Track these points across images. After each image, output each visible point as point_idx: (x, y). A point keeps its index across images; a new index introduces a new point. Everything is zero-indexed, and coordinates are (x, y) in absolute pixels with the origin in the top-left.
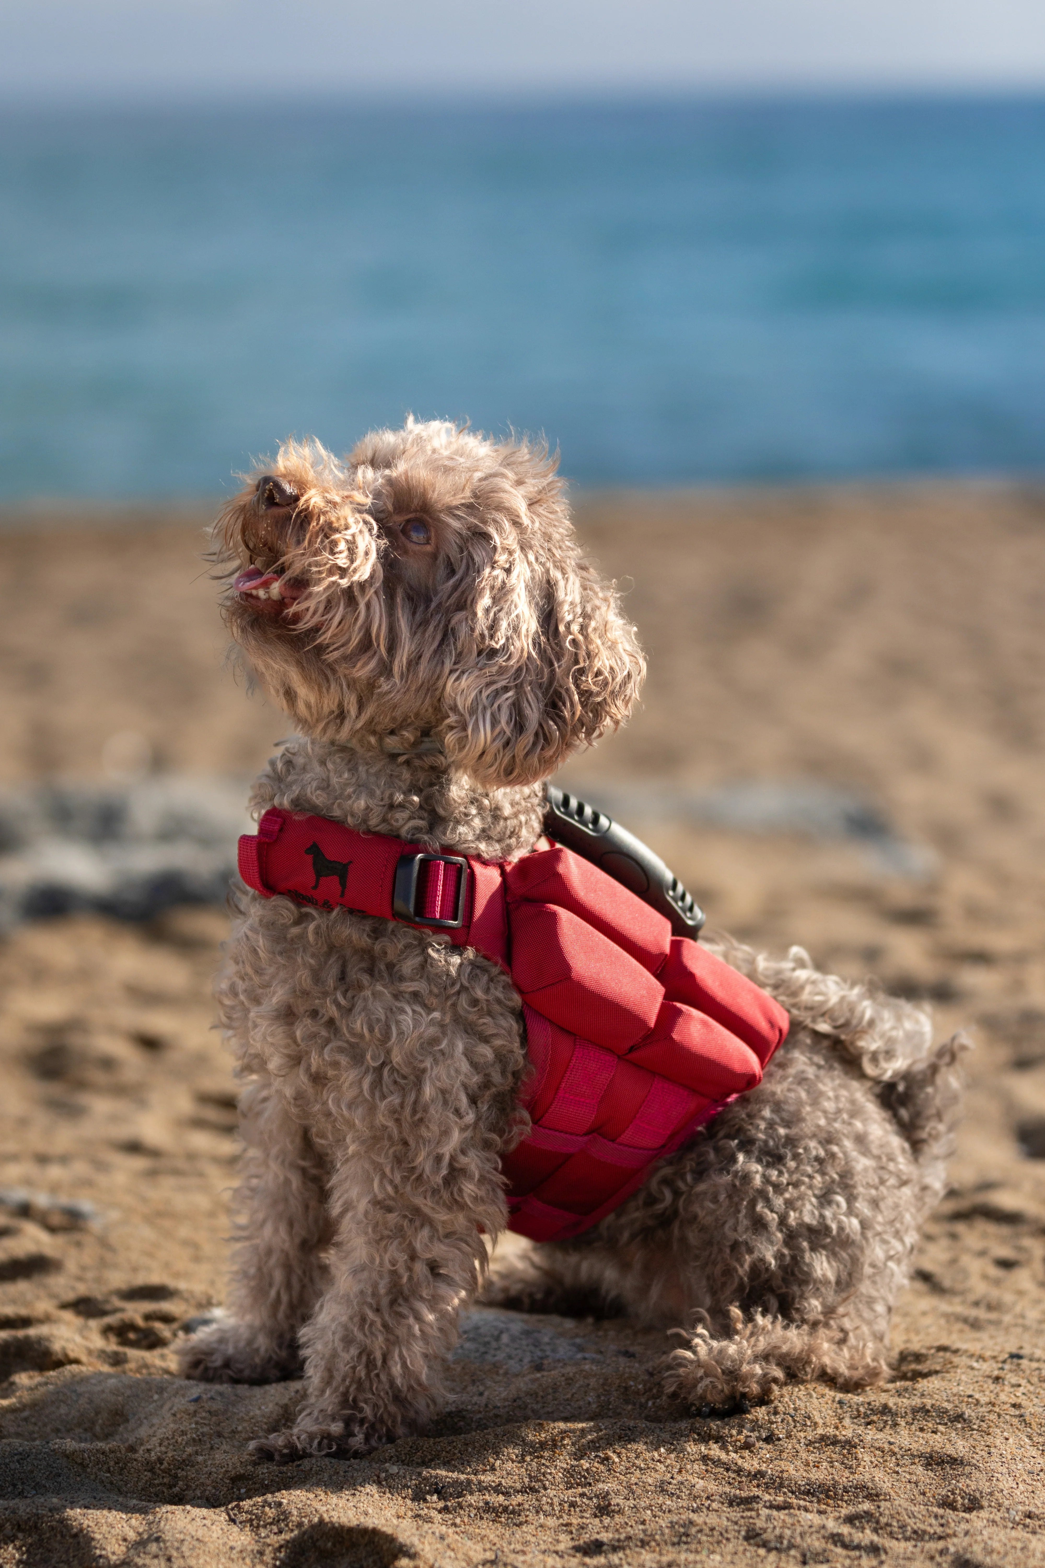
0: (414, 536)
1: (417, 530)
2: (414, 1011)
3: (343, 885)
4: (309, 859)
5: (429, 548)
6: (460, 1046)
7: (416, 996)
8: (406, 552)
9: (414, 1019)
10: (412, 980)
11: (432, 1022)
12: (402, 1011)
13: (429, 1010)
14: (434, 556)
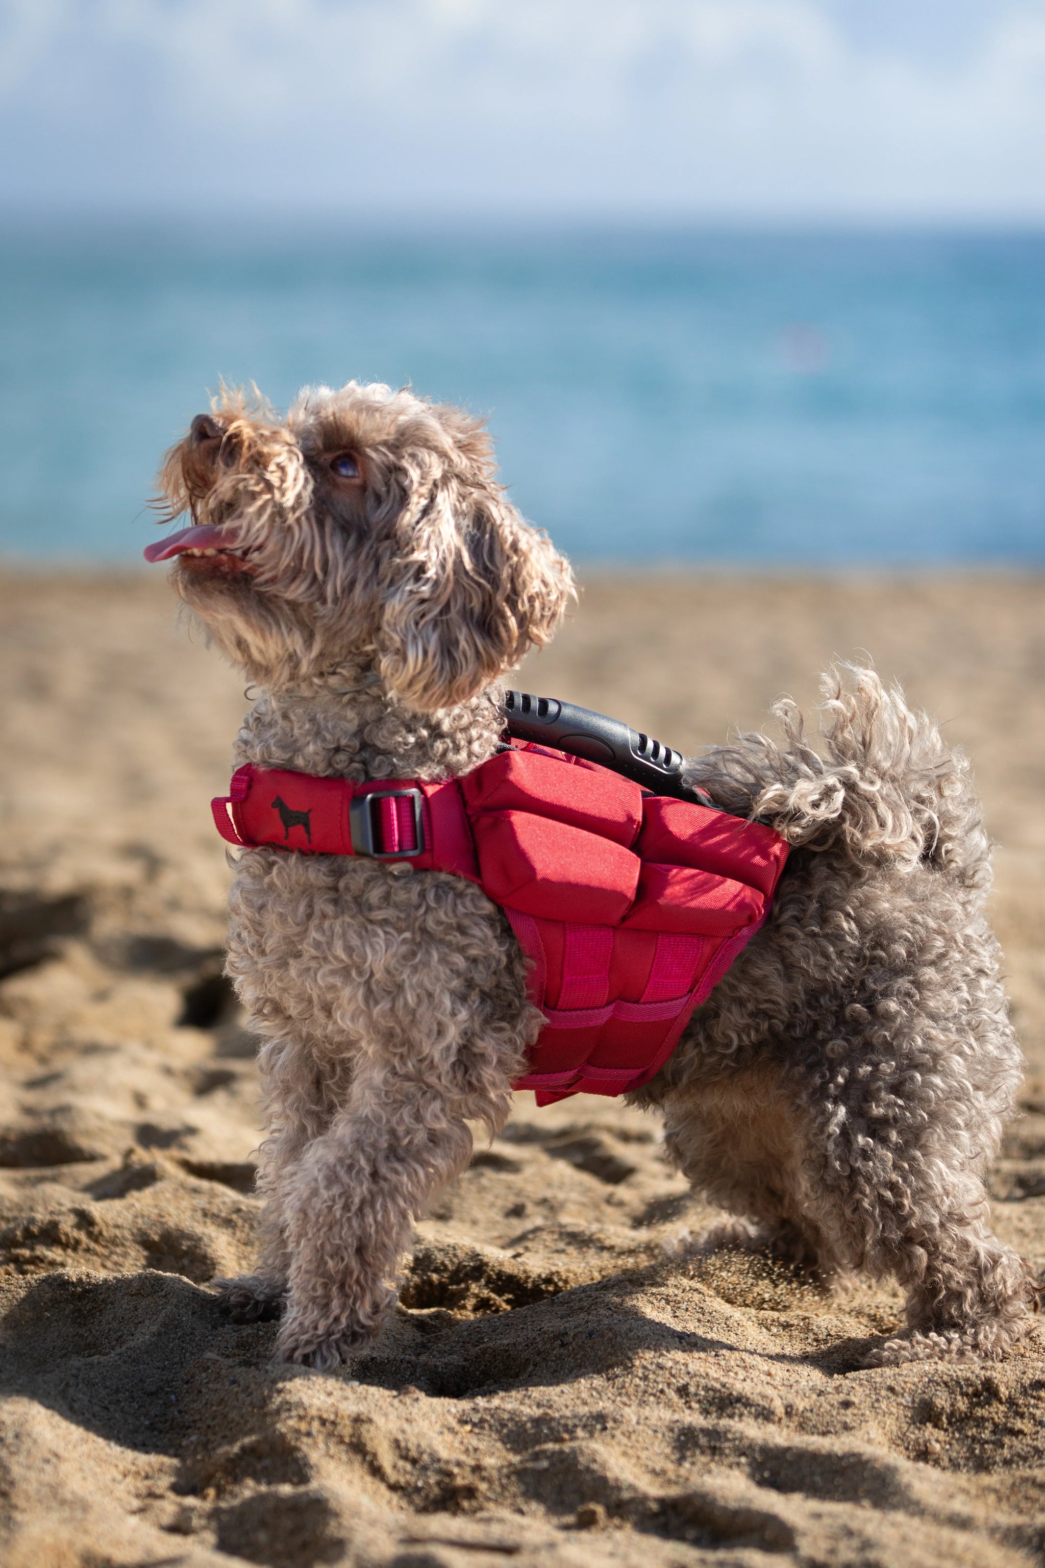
0: (344, 471)
1: (344, 465)
2: (386, 933)
3: (308, 832)
4: (276, 812)
5: (357, 481)
6: (435, 956)
7: (385, 922)
8: (336, 486)
9: (386, 940)
10: (380, 908)
11: (404, 941)
12: (376, 935)
13: (400, 931)
14: (363, 488)
